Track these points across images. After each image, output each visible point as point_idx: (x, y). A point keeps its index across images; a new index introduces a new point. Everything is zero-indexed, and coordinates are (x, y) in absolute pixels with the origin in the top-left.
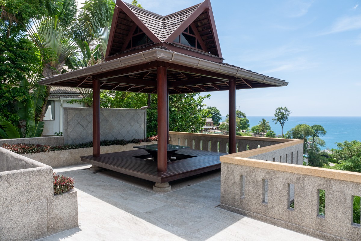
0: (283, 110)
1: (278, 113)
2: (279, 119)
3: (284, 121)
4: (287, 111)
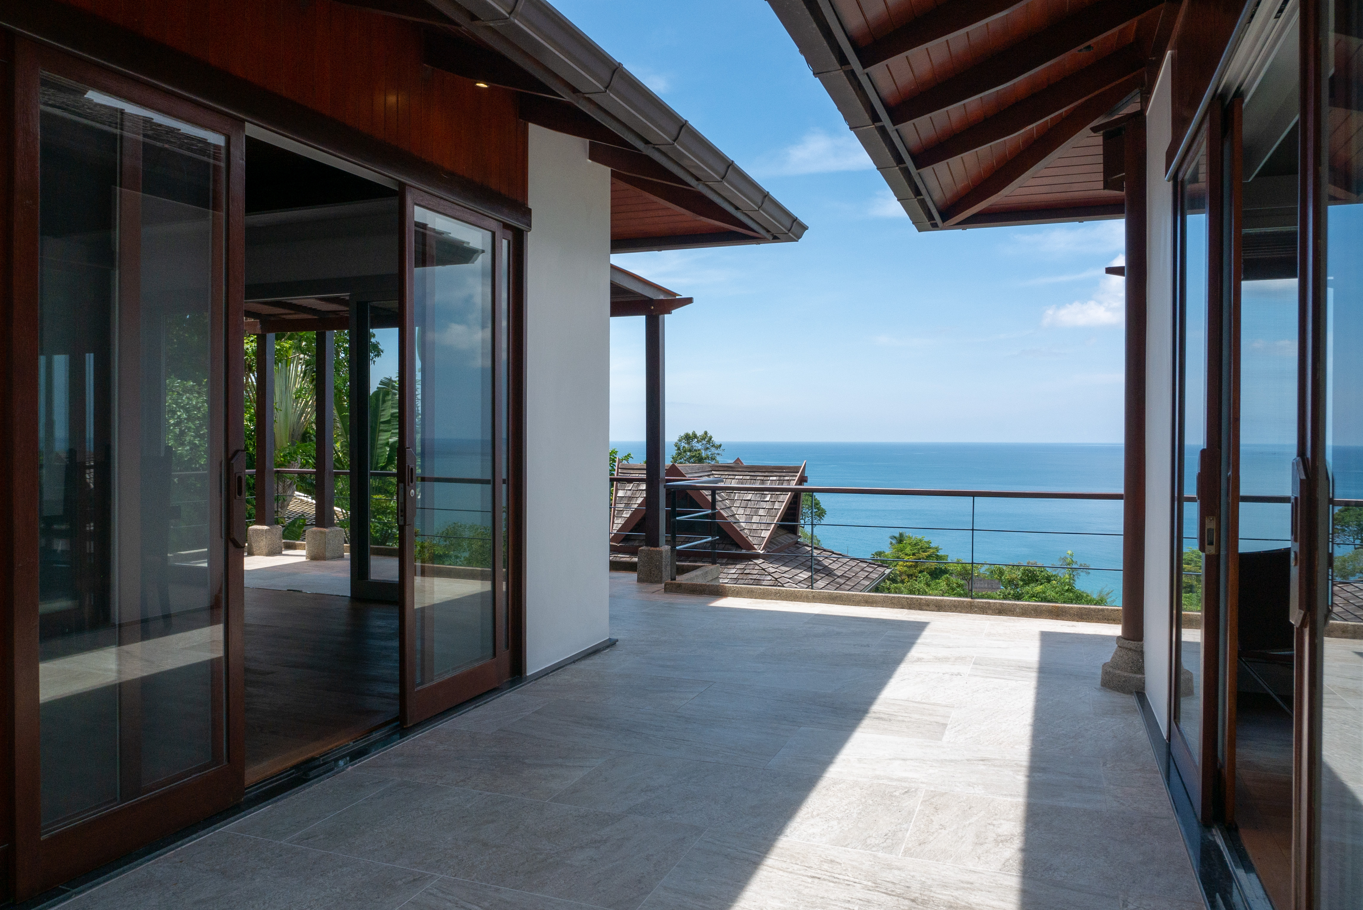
0: (698, 442)
1: (685, 452)
4: (712, 446)
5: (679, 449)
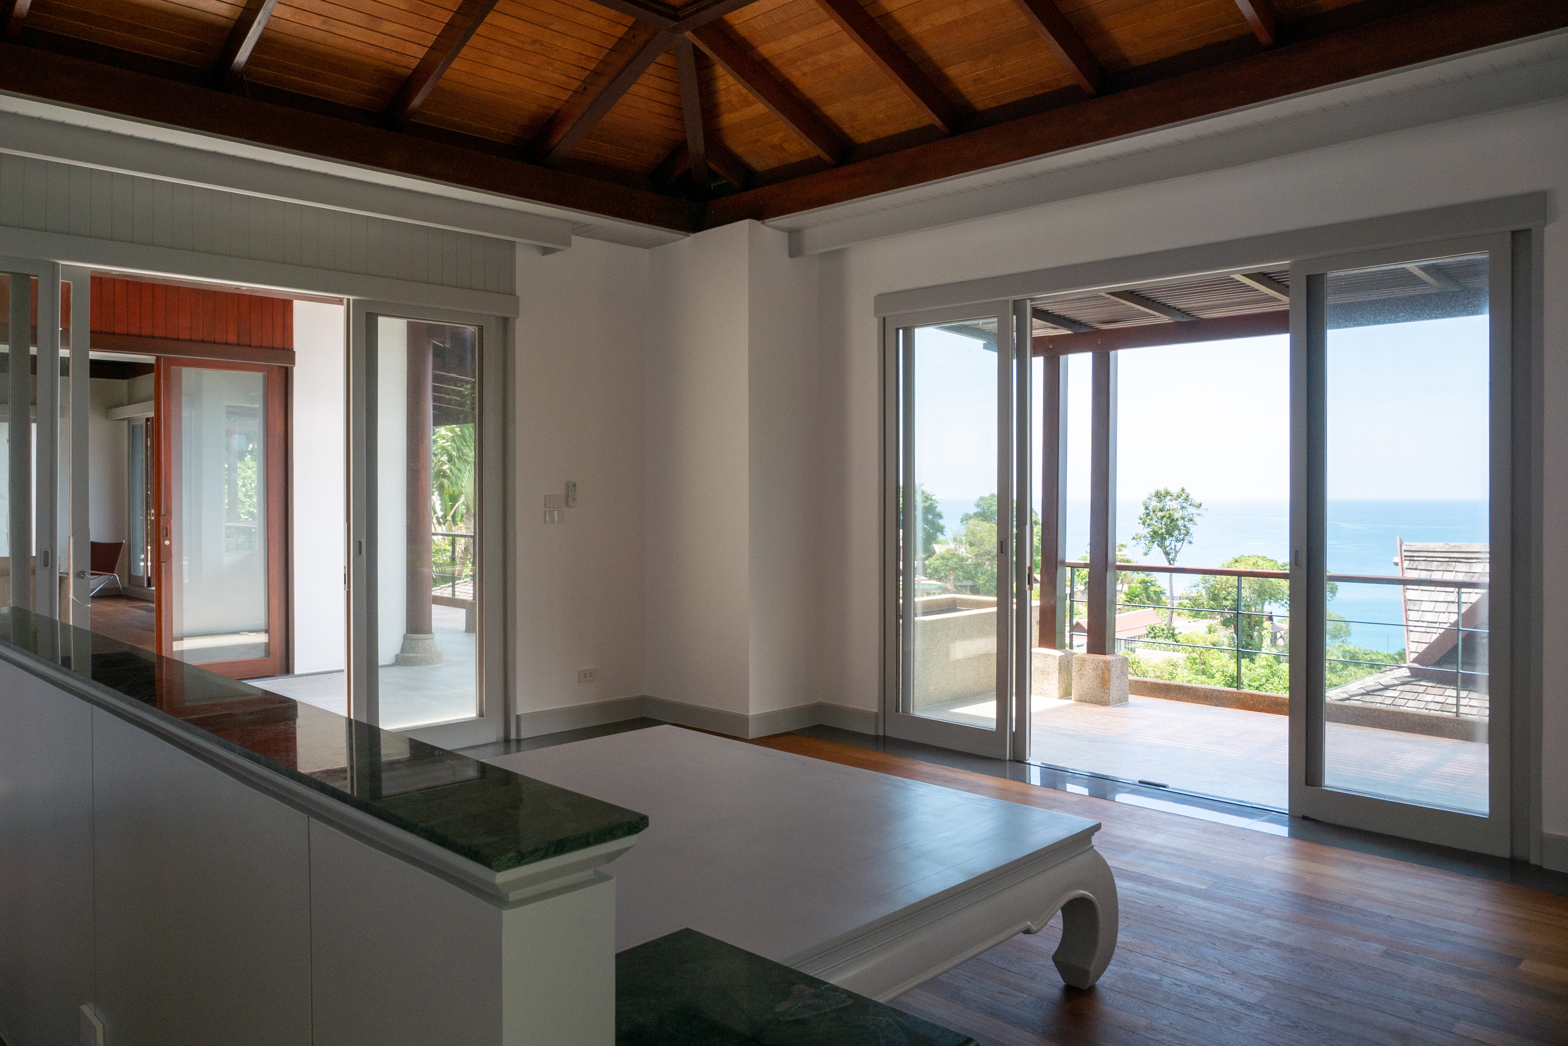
0: (1171, 499)
1: (1155, 510)
2: (1158, 537)
3: (1179, 545)
4: (1190, 505)
5: (1147, 508)
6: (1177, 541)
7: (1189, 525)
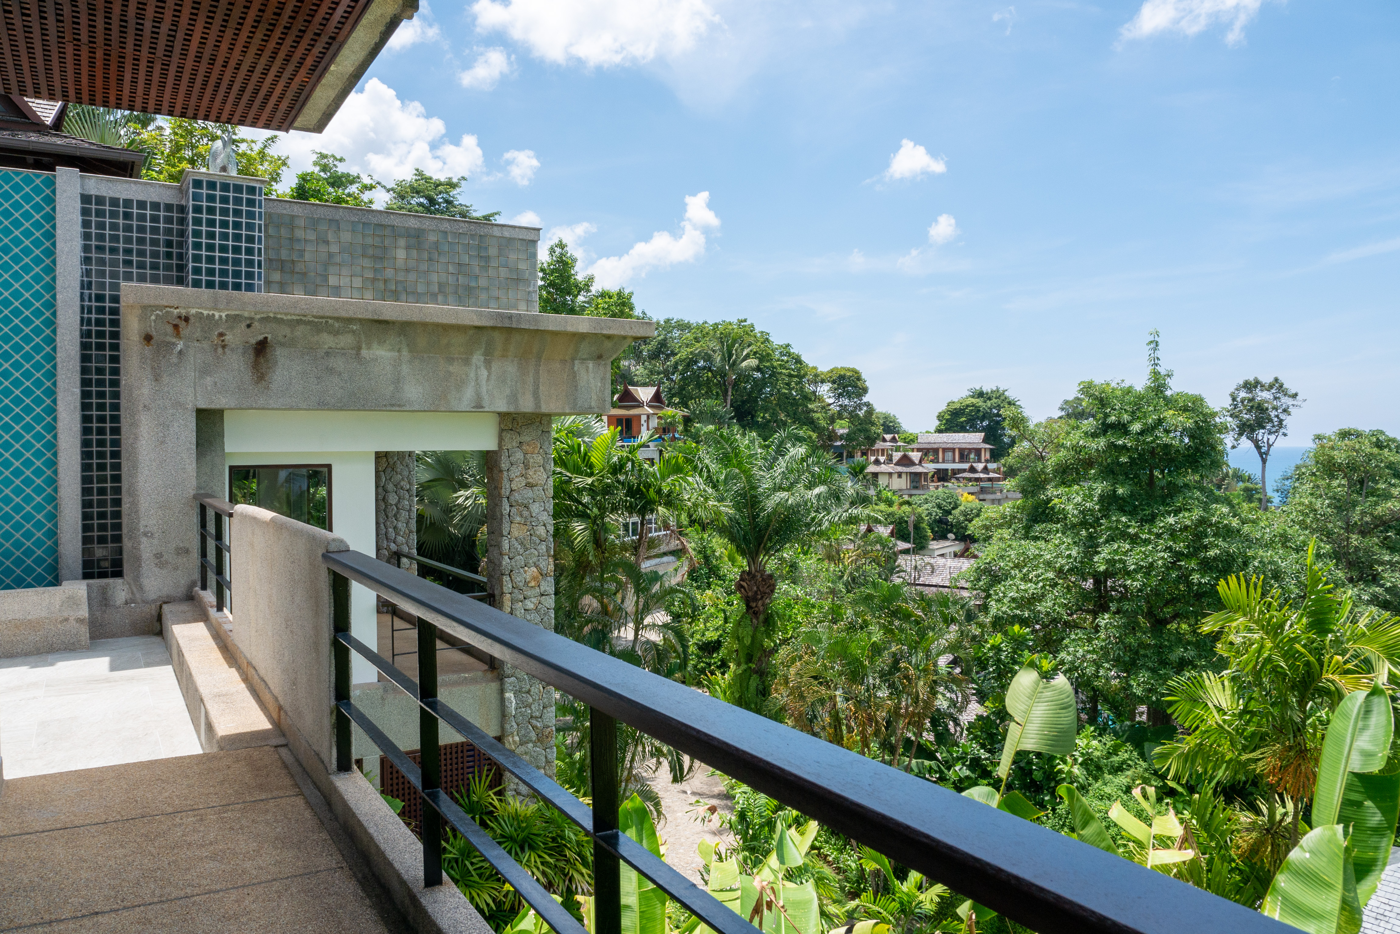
2: (1248, 428)
3: (1272, 438)
6: (1270, 433)
7: (1282, 416)
